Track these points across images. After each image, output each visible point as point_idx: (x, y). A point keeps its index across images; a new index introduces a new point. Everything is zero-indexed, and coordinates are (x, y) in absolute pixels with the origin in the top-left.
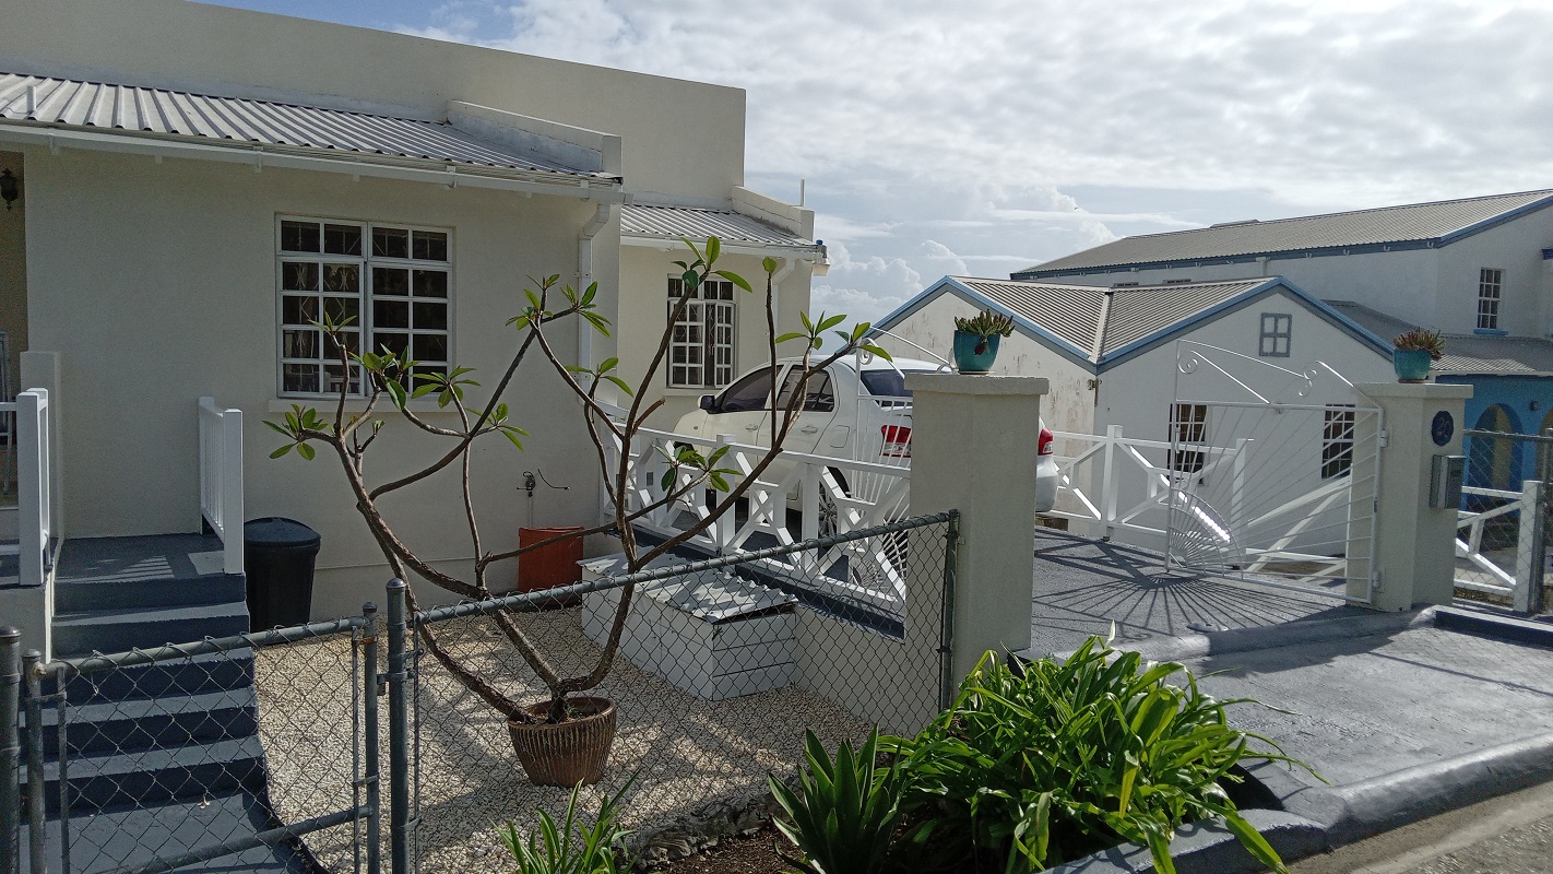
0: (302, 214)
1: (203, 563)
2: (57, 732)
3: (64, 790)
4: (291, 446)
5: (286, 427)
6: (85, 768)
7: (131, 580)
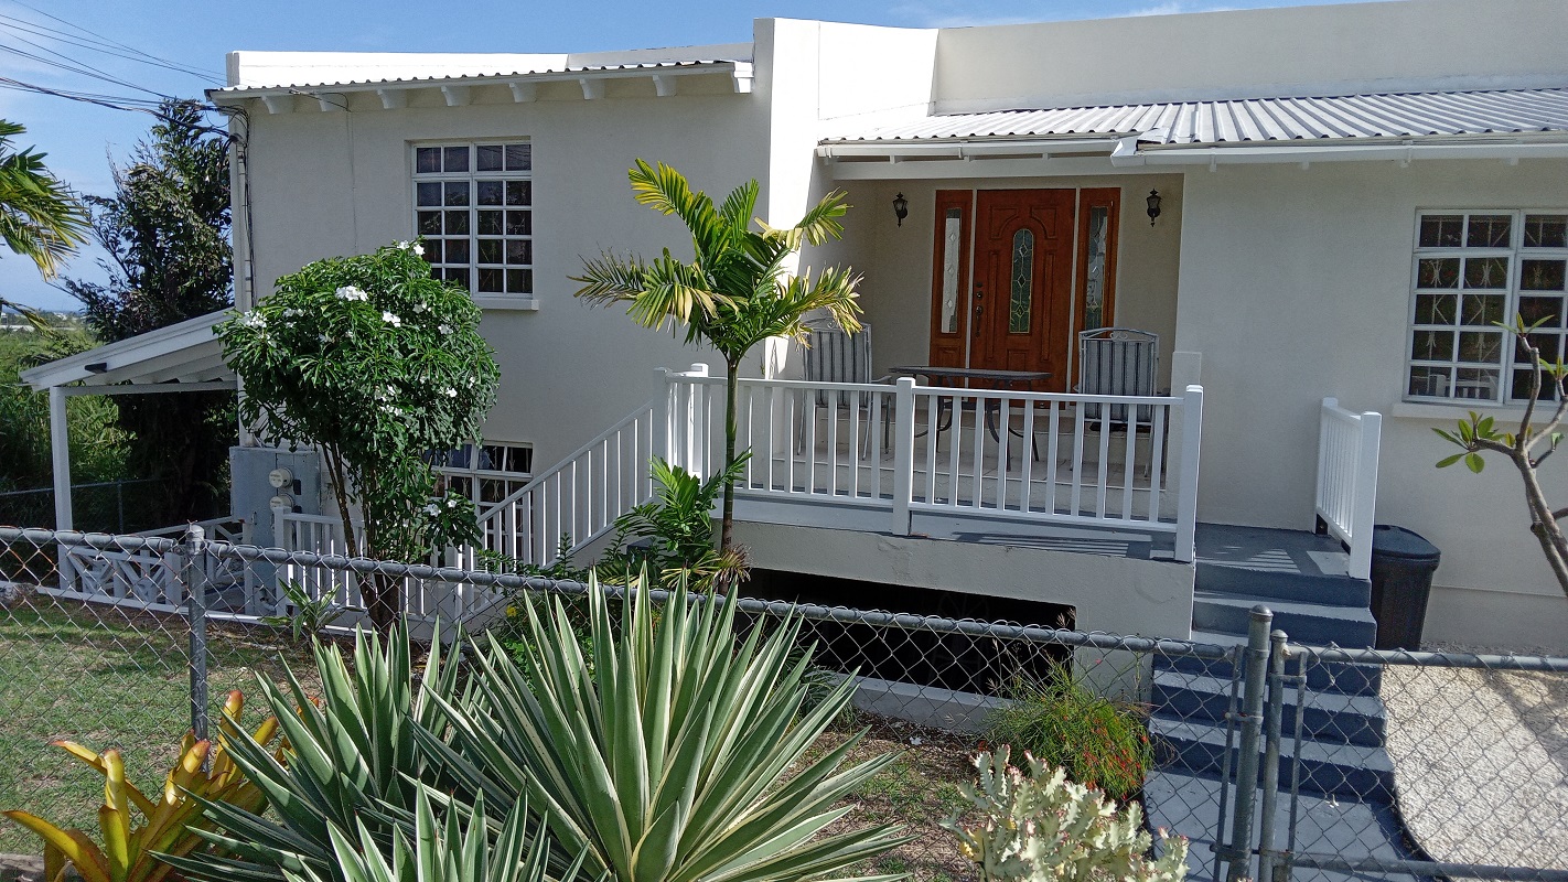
0: (1442, 207)
1: (1327, 564)
2: (1295, 712)
3: (1296, 767)
4: (1461, 455)
5: (1456, 435)
6: (1314, 751)
7: (1261, 570)
